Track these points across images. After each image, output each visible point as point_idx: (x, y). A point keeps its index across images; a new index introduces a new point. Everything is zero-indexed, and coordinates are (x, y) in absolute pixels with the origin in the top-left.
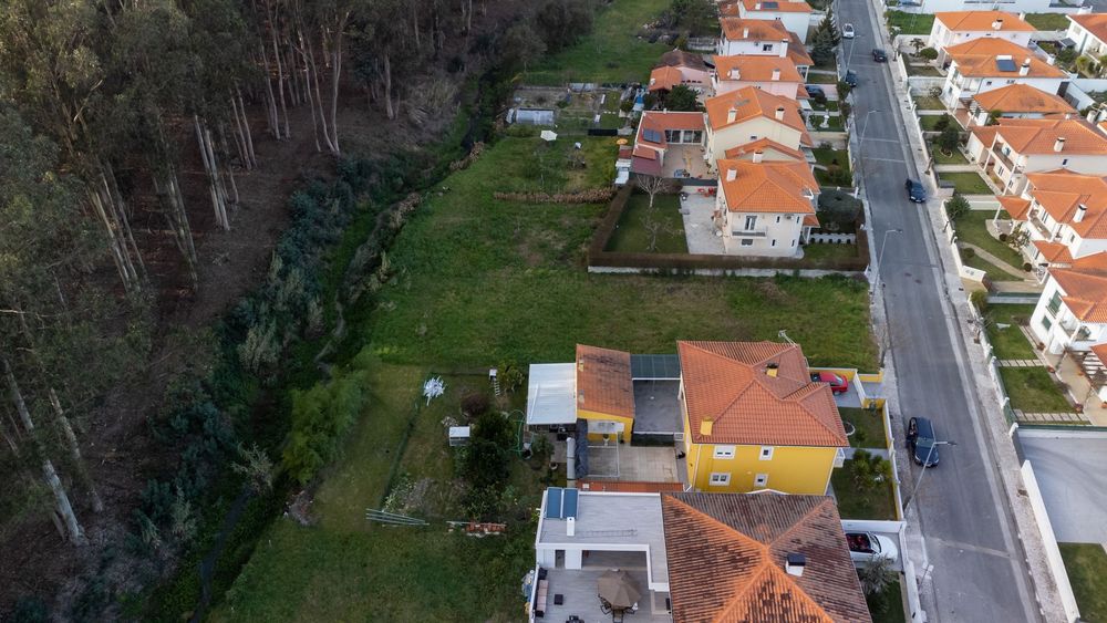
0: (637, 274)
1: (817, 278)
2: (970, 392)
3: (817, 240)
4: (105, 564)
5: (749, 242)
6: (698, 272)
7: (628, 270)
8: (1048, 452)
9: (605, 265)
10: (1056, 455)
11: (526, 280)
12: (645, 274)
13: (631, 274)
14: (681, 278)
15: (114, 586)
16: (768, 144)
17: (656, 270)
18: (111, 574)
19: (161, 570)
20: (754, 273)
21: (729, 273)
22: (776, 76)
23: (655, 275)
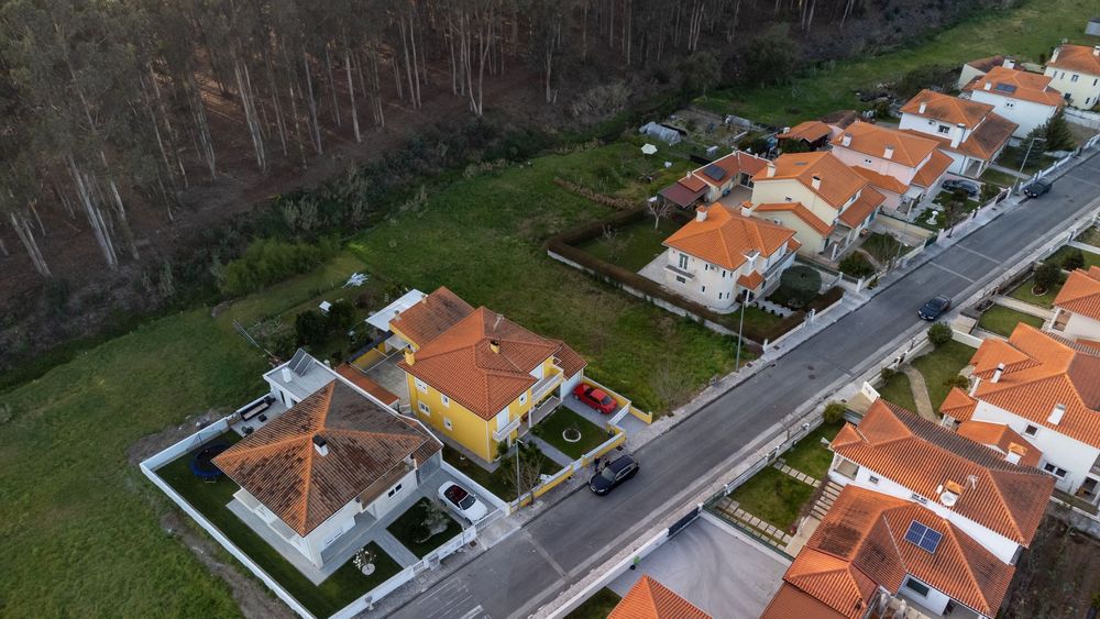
0: (579, 270)
1: (719, 334)
2: (719, 470)
3: (761, 306)
4: (119, 285)
5: (684, 281)
6: (625, 288)
7: (575, 265)
8: (711, 540)
9: (560, 254)
10: (715, 547)
11: (501, 243)
12: (585, 273)
13: (574, 268)
14: (611, 288)
15: (114, 299)
16: (799, 210)
17: (592, 272)
18: (117, 293)
19: (147, 305)
20: (668, 306)
21: (649, 298)
22: (888, 153)
23: (591, 276)
